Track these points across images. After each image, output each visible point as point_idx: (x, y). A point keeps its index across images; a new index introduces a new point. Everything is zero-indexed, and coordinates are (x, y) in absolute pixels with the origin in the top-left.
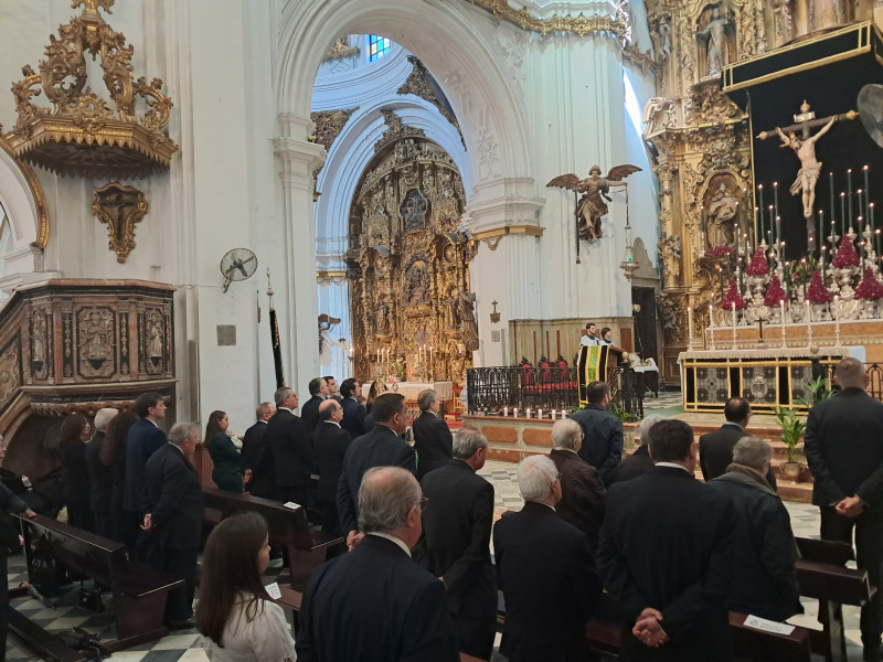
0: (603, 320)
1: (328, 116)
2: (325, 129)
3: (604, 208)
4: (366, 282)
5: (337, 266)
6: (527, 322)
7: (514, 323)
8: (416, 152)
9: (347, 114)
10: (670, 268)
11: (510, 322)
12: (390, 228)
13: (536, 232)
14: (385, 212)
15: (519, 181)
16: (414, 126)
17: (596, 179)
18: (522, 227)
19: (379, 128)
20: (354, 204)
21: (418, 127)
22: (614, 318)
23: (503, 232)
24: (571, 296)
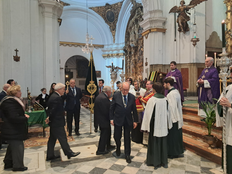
0: (190, 64)
1: (117, 4)
2: (117, 9)
3: (188, 18)
4: (129, 56)
5: (122, 52)
6: (157, 65)
7: (151, 66)
8: (141, 11)
9: (122, 2)
11: (150, 65)
12: (135, 38)
13: (164, 31)
14: (134, 33)
15: (155, 11)
16: (139, 2)
17: (182, 6)
18: (155, 29)
19: (131, 6)
20: (127, 31)
21: (140, 3)
22: (194, 63)
23: (148, 32)
24: (177, 55)
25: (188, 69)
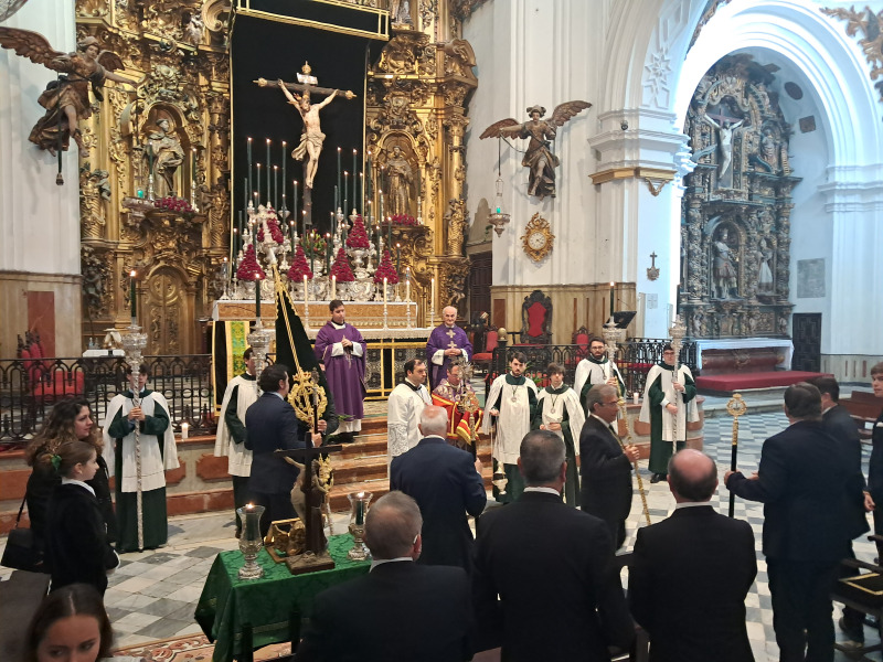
10: (94, 214)
25: (51, 294)
